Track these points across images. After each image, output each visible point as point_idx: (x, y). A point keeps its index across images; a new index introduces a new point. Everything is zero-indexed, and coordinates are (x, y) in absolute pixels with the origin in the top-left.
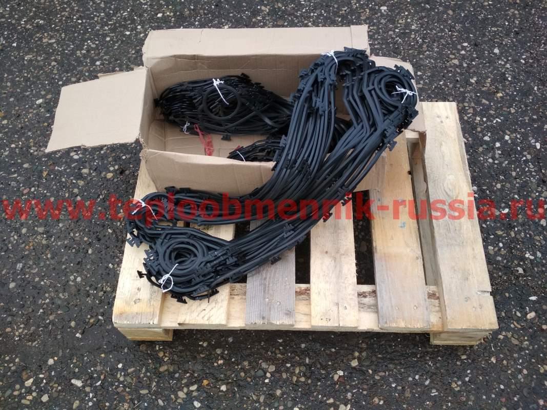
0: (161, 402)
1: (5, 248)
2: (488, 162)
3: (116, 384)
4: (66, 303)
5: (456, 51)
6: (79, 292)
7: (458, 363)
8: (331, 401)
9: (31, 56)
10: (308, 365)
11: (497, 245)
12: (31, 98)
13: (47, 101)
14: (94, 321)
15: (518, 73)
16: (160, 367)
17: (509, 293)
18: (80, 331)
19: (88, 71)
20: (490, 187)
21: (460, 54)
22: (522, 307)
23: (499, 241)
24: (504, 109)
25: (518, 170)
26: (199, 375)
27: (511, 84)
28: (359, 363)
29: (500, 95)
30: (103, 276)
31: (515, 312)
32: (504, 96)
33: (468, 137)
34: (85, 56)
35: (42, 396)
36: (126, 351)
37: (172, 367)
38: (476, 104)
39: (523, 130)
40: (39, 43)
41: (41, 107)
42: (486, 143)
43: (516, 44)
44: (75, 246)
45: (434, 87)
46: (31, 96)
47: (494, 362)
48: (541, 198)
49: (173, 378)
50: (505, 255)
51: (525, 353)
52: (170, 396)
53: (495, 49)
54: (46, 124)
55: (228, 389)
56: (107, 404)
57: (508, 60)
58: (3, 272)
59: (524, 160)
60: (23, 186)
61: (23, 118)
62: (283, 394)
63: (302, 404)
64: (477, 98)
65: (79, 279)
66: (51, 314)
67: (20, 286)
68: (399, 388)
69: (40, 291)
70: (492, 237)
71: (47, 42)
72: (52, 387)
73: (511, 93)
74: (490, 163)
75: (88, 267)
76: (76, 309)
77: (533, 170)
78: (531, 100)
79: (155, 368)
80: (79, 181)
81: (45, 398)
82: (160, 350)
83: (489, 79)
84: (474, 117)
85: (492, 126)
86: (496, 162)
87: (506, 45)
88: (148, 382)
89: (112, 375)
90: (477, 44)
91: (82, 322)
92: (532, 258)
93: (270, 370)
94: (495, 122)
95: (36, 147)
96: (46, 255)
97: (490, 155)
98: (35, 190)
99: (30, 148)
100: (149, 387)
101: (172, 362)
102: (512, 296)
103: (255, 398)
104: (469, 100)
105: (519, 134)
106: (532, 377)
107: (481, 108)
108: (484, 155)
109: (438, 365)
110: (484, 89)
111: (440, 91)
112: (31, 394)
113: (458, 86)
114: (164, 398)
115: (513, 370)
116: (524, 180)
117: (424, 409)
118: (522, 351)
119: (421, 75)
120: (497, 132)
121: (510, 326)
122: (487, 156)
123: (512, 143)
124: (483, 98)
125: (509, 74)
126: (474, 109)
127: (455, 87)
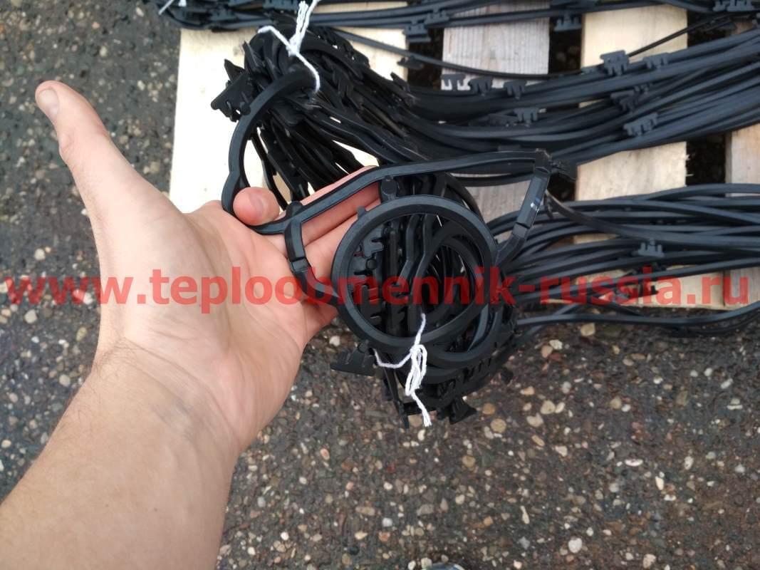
28: (597, 331)
35: (26, 312)
81: (31, 317)
112: (8, 307)
117: (708, 431)
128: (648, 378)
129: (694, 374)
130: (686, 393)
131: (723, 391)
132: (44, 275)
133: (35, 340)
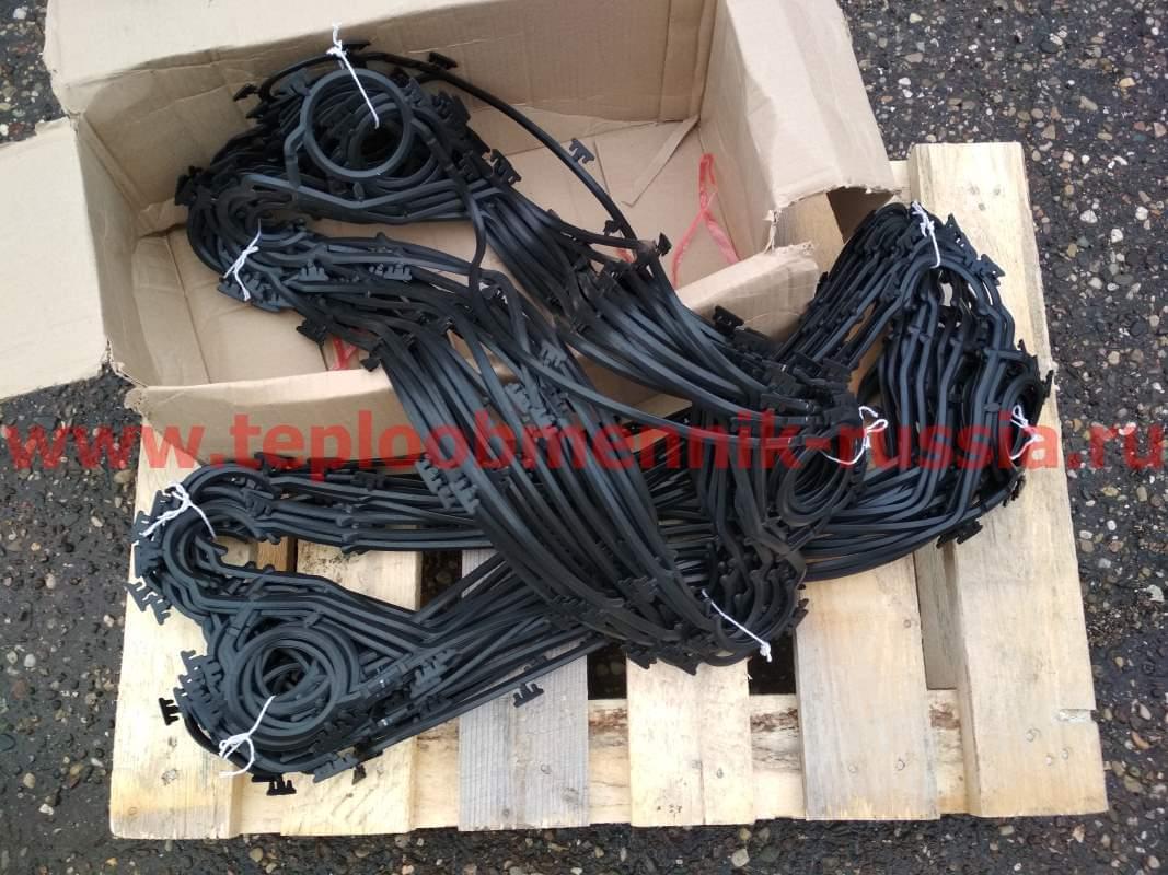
2: (1090, 287)
4: (4, 727)
6: (34, 696)
7: (994, 847)
10: (624, 866)
11: (1104, 525)
14: (81, 772)
17: (1126, 659)
18: (48, 799)
20: (1093, 360)
22: (1156, 693)
23: (1108, 516)
24: (1137, 126)
25: (1165, 309)
27: (1158, 46)
28: (752, 859)
29: (1128, 82)
30: (91, 649)
31: (1138, 709)
32: (1137, 86)
33: (1042, 213)
38: (1063, 112)
42: (1088, 230)
44: (10, 568)
45: (953, 59)
47: (1080, 840)
50: (1121, 554)
51: (1157, 814)
64: (1068, 92)
65: (30, 660)
70: (1091, 503)
73: (1156, 75)
74: (1094, 290)
75: (51, 626)
76: (32, 740)
82: (255, 843)
83: (1101, 34)
84: (1059, 153)
85: (1104, 180)
86: (1111, 287)
91: (50, 775)
94: (1111, 166)
97: (1096, 267)
102: (1131, 664)
104: (1046, 99)
107: (1078, 123)
108: (1080, 266)
109: (944, 854)
110: (1087, 64)
111: (971, 74)
113: (1019, 55)
115: (1125, 858)
118: (1149, 810)
119: (919, 23)
120: (1115, 195)
121: (1123, 745)
122: (1087, 269)
123: (1153, 229)
124: (1083, 93)
125: (1155, 17)
126: (1060, 127)
127: (1009, 59)
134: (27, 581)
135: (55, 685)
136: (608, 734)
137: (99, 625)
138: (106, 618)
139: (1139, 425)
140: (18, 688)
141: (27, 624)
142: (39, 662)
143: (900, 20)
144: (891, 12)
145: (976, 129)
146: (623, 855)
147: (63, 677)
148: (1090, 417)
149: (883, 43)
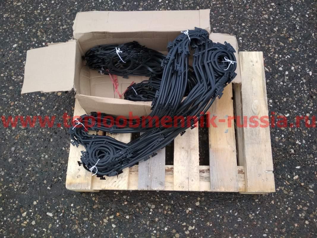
0: (94, 225)
1: (4, 139)
2: (280, 84)
3: (71, 215)
4: (40, 170)
5: (267, 9)
6: (47, 164)
7: (254, 204)
8: (185, 224)
9: (7, 15)
10: (172, 204)
11: (281, 136)
12: (10, 43)
13: (19, 45)
14: (57, 180)
15: (304, 24)
16: (94, 205)
17: (285, 164)
18: (49, 186)
19: (42, 24)
20: (280, 100)
21: (269, 11)
22: (291, 172)
23: (282, 134)
24: (293, 49)
25: (297, 89)
26: (114, 210)
27: (298, 31)
28: (200, 204)
29: (291, 39)
30: (60, 154)
31: (287, 176)
32: (293, 40)
33: (270, 68)
34: (40, 14)
35: (32, 221)
36: (75, 197)
37: (100, 206)
38: (276, 46)
39: (303, 63)
40: (11, 5)
41: (16, 49)
42: (280, 71)
43: (304, 3)
44: (43, 137)
45: (251, 34)
46: (10, 42)
47: (273, 203)
48: (309, 107)
49: (101, 212)
50: (285, 142)
51: (291, 198)
52: (99, 221)
53: (291, 8)
54: (20, 61)
55: (130, 218)
56: (67, 226)
57: (298, 15)
58: (4, 153)
59: (301, 83)
60: (10, 101)
61: (6, 57)
62: (159, 220)
63: (169, 225)
64: (277, 41)
65: (46, 156)
66: (33, 176)
67: (14, 161)
68: (221, 217)
69: (25, 163)
70: (278, 131)
71: (16, 5)
72: (37, 217)
73: (298, 38)
74: (281, 85)
75: (51, 149)
76: (46, 173)
77: (306, 89)
78: (309, 43)
79: (91, 206)
80: (42, 98)
81: (33, 223)
82: (93, 196)
83: (286, 28)
84: (275, 55)
85: (285, 61)
86: (285, 84)
87: (298, 4)
88: (87, 214)
89: (68, 210)
90: (280, 4)
91: (50, 181)
92: (300, 143)
93: (152, 208)
94: (286, 58)
95: (16, 76)
96: (27, 142)
97: (282, 80)
98: (17, 103)
99: (12, 76)
100: (88, 217)
101: (100, 203)
102: (286, 166)
103: (144, 222)
104: (272, 43)
105: (300, 66)
106: (293, 212)
107: (279, 48)
108: (278, 79)
109: (242, 205)
110: (282, 35)
111: (256, 37)
112: (26, 221)
113: (267, 33)
114: (96, 223)
115: (283, 208)
116: (300, 96)
117: (233, 228)
118: (289, 197)
119: (244, 26)
120: (287, 64)
121: (283, 183)
122: (279, 80)
123: (295, 72)
124: (281, 41)
125: (298, 25)
126: (275, 49)
127: (264, 34)
128: (216, 215)
129: (227, 212)
130: (226, 218)
131: (236, 216)
132: (37, 209)
133: (36, 230)
134: (46, 140)
135: (52, 162)
136: (169, 172)
137: (62, 149)
138: (63, 148)
139: (290, 114)
140: (44, 162)
141: (46, 149)
142: (48, 157)
143: (240, 25)
144: (238, 23)
145: (256, 49)
146: (172, 202)
147: (53, 160)
148: (279, 112)
149: (236, 30)
